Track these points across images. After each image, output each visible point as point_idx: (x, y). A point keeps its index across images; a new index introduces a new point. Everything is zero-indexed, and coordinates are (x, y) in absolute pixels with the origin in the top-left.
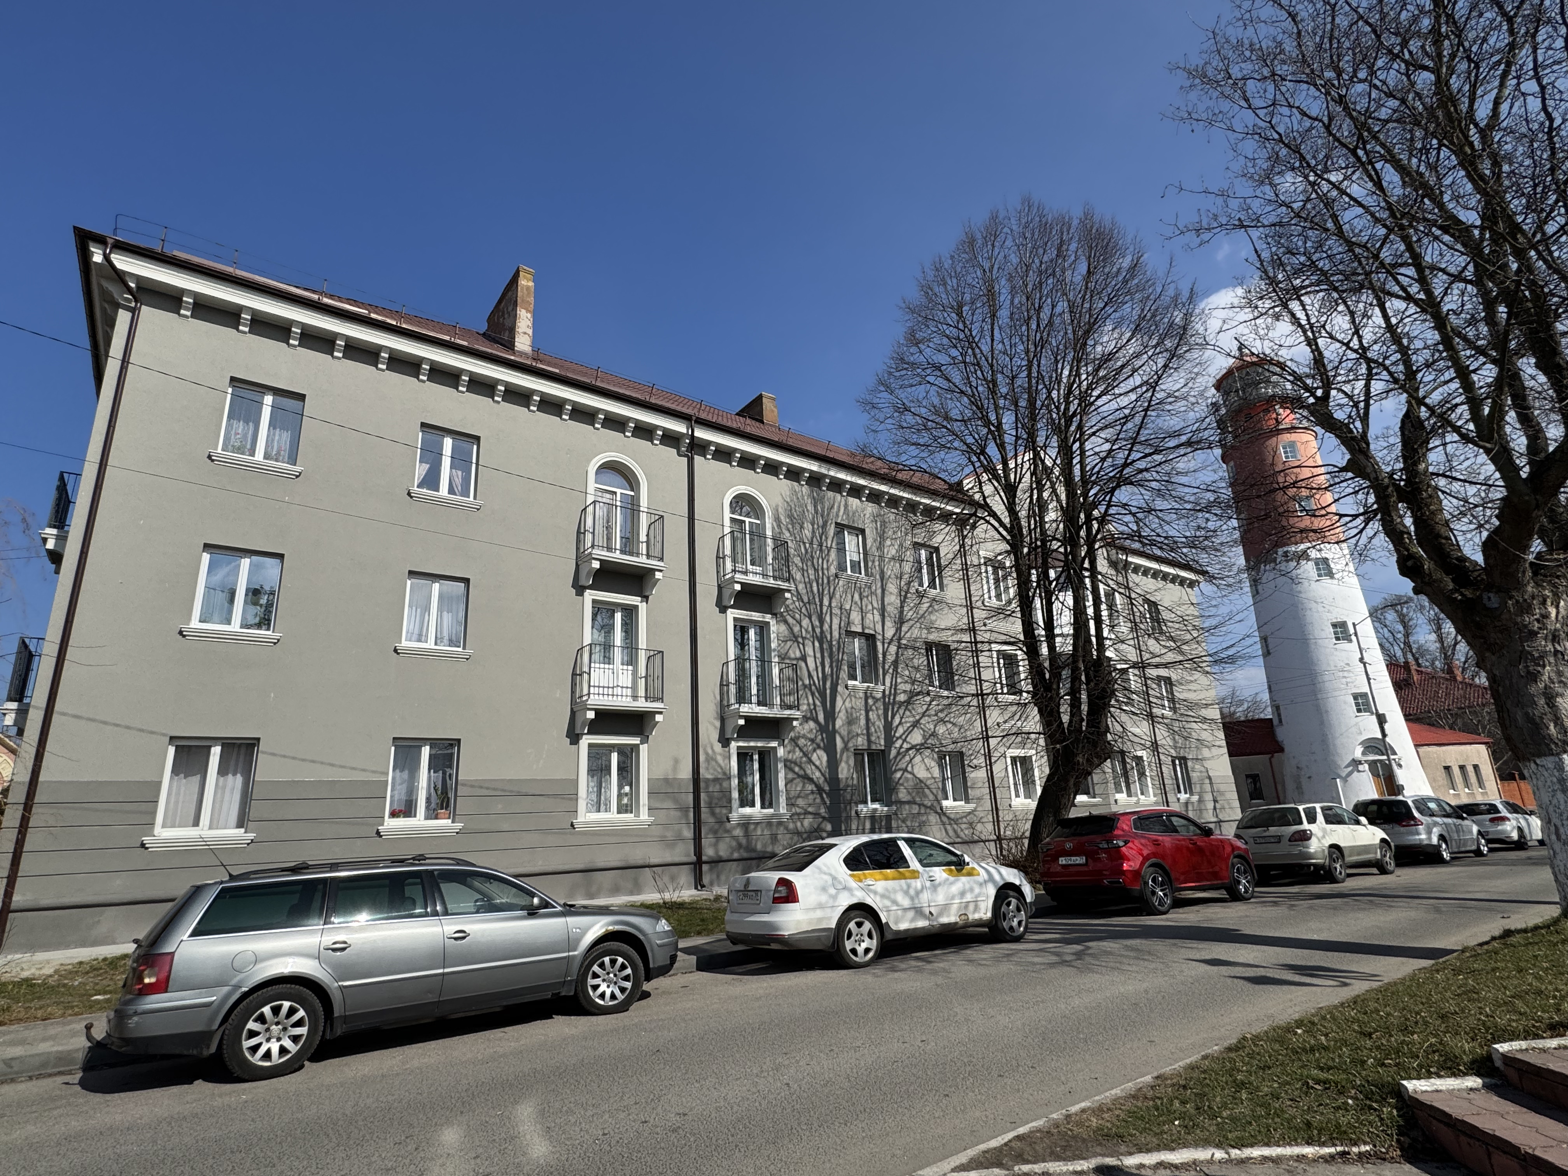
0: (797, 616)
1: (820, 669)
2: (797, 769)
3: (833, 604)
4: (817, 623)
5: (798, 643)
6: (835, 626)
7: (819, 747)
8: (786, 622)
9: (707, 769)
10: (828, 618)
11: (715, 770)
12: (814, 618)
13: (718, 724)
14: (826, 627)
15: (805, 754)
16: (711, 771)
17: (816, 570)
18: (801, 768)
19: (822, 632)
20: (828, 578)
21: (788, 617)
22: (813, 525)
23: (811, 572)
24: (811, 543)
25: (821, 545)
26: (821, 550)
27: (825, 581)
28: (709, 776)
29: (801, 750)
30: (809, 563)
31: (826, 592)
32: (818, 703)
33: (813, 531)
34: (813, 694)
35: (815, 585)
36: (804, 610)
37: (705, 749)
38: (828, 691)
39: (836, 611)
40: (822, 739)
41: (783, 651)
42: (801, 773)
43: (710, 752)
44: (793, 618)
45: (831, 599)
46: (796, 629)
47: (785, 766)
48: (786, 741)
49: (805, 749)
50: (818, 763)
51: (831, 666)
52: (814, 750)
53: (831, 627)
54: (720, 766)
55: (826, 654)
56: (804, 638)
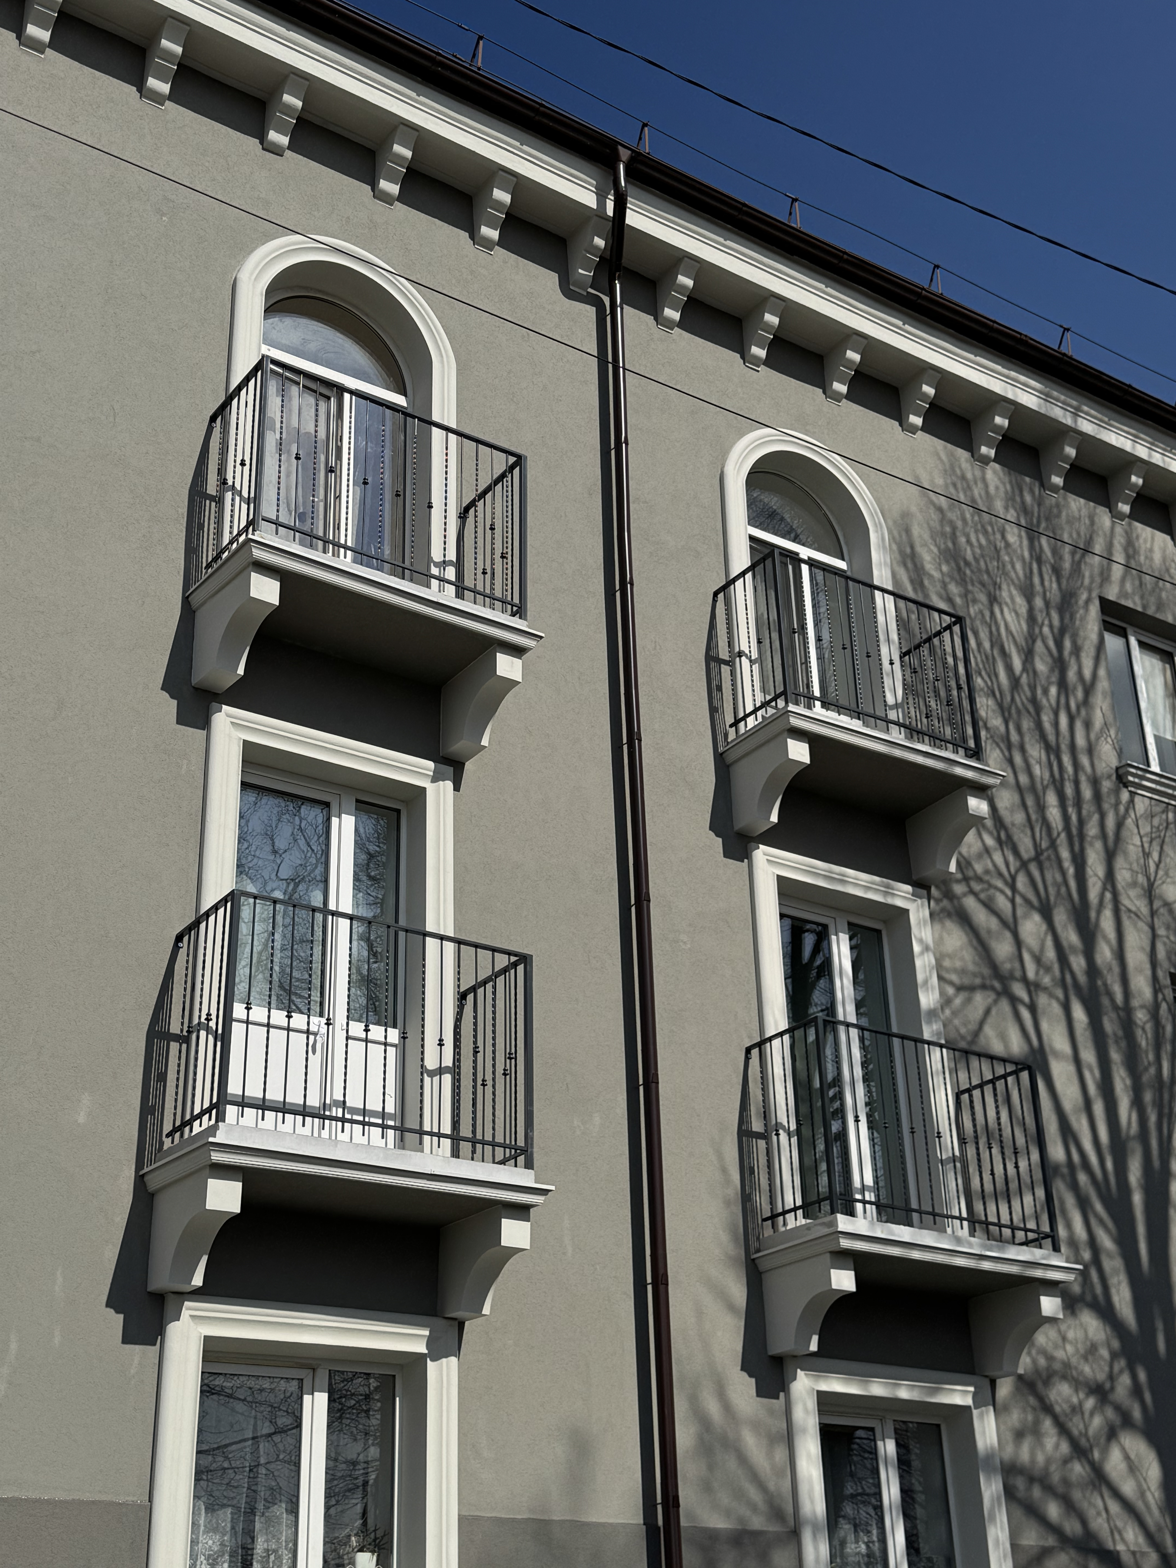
0: (1002, 903)
1: (1099, 1108)
2: (1053, 1511)
3: (1123, 876)
4: (1071, 937)
5: (1014, 1001)
6: (1136, 957)
7: (1127, 1421)
8: (964, 919)
9: (707, 1487)
10: (1107, 923)
11: (739, 1494)
12: (1061, 917)
13: (739, 1293)
14: (1105, 953)
15: (1080, 1450)
16: (724, 1498)
17: (1052, 750)
18: (1069, 1505)
19: (1093, 970)
20: (1095, 783)
21: (970, 903)
22: (1029, 595)
23: (1035, 751)
24: (1028, 655)
25: (1060, 665)
26: (1063, 684)
27: (1087, 793)
28: (718, 1522)
29: (1063, 1429)
30: (1027, 724)
31: (1092, 830)
32: (1106, 1242)
33: (1031, 618)
34: (1084, 1205)
35: (1051, 799)
36: (1021, 882)
37: (694, 1401)
38: (1137, 1198)
39: (1133, 900)
40: (1136, 1391)
41: (963, 1028)
42: (1072, 1527)
43: (713, 1408)
44: (989, 906)
45: (1110, 857)
46: (1003, 949)
47: (1009, 1492)
48: (1005, 1388)
49: (1076, 1426)
50: (1128, 1488)
51: (1137, 1103)
52: (1112, 1434)
53: (1120, 954)
54: (755, 1477)
55: (1115, 1056)
56: (1033, 987)
